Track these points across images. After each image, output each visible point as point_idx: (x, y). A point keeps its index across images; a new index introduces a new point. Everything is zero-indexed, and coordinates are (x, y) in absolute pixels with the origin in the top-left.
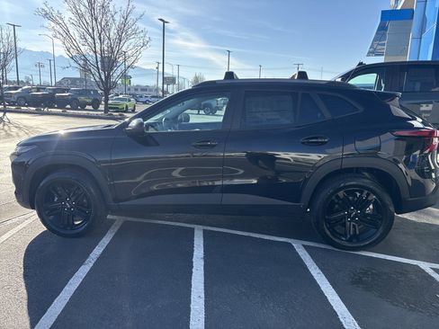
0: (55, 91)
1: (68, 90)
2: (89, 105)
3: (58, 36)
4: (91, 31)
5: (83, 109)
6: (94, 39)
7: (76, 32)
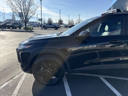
0: (6, 23)
1: (11, 23)
2: (18, 28)
3: (9, 4)
4: (20, 3)
5: (16, 29)
6: (20, 5)
7: (15, 3)
